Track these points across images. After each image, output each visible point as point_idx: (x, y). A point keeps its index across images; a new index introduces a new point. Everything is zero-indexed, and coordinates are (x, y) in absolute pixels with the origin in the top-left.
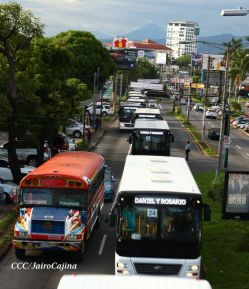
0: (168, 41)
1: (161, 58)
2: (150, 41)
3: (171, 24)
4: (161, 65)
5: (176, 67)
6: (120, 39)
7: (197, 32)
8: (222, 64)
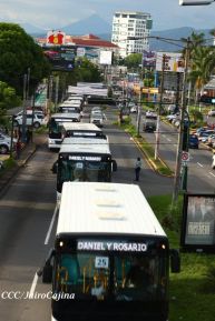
0: (114, 36)
1: (105, 57)
2: (92, 36)
3: (117, 16)
4: (106, 65)
5: (124, 68)
6: (56, 34)
7: (149, 25)
8: (180, 65)
